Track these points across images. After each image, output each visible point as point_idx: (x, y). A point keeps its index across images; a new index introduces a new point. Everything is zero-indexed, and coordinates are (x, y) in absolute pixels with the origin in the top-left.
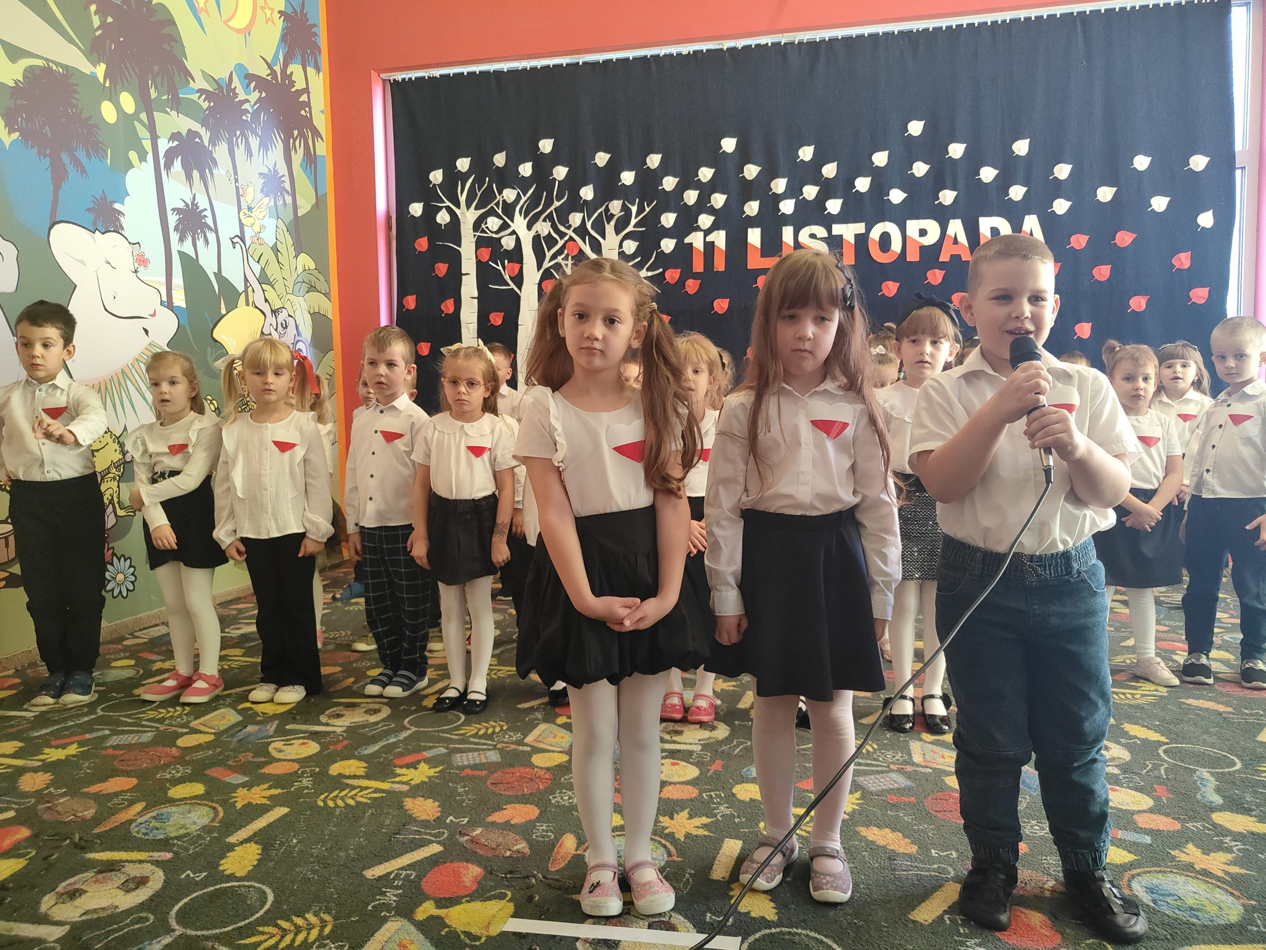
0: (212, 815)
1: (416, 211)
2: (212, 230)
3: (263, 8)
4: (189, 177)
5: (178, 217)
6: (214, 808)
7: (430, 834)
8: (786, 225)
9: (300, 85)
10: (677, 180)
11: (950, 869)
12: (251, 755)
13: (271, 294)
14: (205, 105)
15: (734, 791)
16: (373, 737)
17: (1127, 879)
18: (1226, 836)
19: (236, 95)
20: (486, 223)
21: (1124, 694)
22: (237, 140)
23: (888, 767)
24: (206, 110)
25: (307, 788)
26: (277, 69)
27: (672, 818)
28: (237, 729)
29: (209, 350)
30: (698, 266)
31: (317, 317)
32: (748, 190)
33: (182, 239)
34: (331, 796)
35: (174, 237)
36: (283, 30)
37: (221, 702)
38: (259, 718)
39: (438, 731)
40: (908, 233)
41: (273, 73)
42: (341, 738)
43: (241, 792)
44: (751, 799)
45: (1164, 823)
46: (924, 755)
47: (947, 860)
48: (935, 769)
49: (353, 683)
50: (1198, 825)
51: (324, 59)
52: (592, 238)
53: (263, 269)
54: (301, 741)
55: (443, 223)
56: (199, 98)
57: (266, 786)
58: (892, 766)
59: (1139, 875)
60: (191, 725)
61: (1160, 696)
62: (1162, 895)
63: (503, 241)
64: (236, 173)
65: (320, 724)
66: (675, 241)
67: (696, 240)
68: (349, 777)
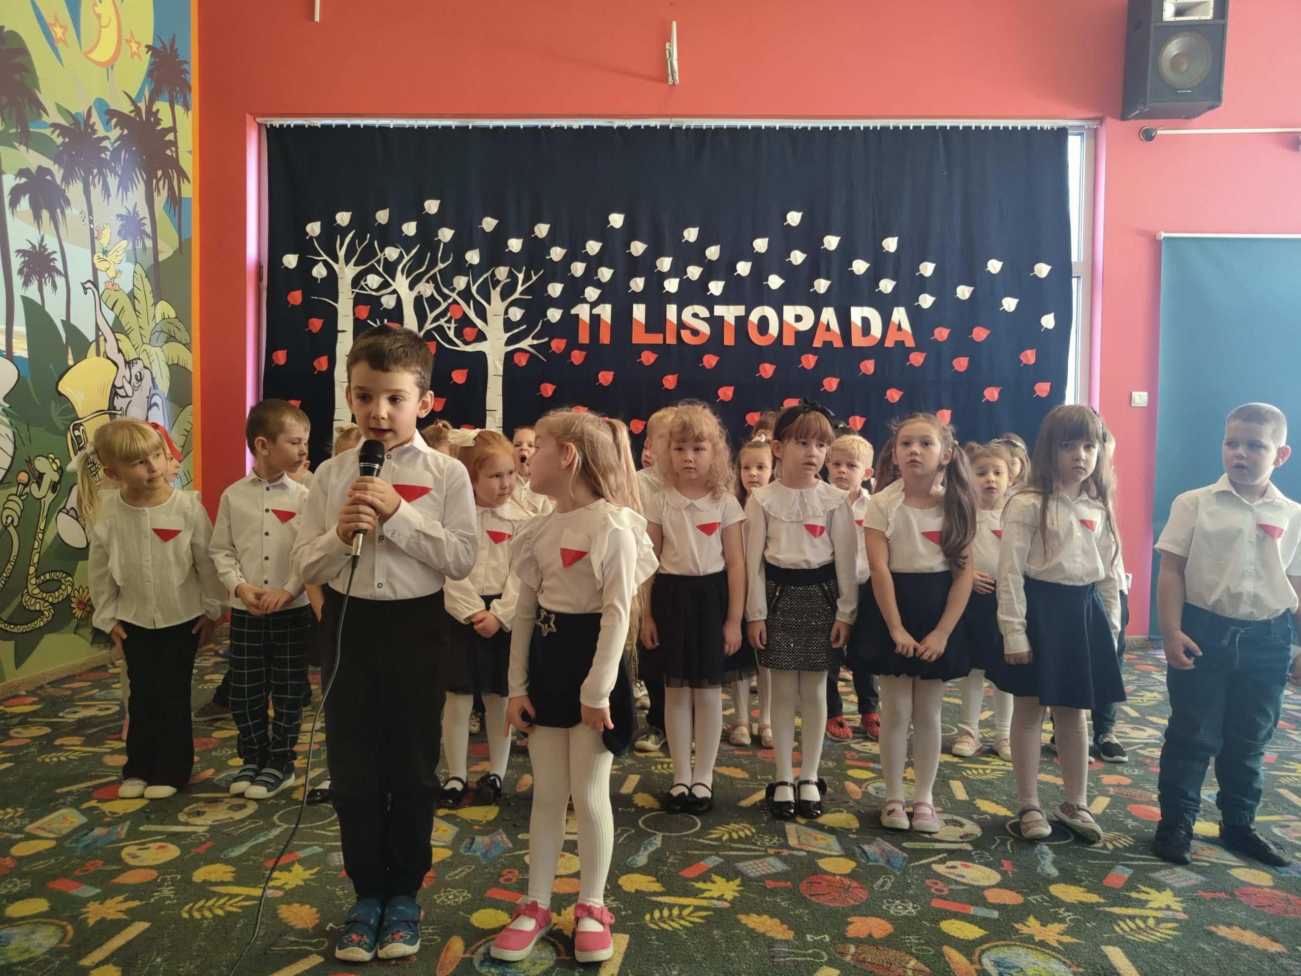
0: (60, 935)
1: (290, 263)
2: (60, 274)
3: (128, 42)
4: (37, 217)
5: (23, 259)
6: (63, 928)
7: (310, 945)
8: (670, 303)
9: (166, 123)
10: (565, 251)
11: (824, 954)
12: (101, 862)
13: (125, 344)
14: (59, 141)
15: (620, 882)
16: (240, 836)
17: (977, 954)
18: (1059, 907)
19: (94, 131)
20: (366, 280)
21: (976, 769)
22: (93, 179)
23: (766, 851)
24: (61, 145)
25: (169, 898)
26: (142, 105)
27: (559, 914)
28: (82, 833)
29: (53, 404)
30: (584, 337)
31: (177, 371)
32: (634, 266)
33: (26, 283)
34: (197, 906)
35: (17, 280)
36: (150, 65)
37: (61, 801)
38: (107, 819)
39: (311, 828)
40: (785, 318)
41: (137, 110)
42: (203, 839)
43: (93, 907)
44: (637, 890)
45: (1010, 898)
46: (799, 837)
47: (820, 944)
48: (809, 852)
49: (214, 774)
50: (1038, 897)
51: (194, 98)
52: (476, 301)
53: (117, 317)
54: (158, 844)
55: (319, 277)
56: (53, 132)
57: (121, 898)
58: (770, 851)
59: (988, 949)
60: (27, 829)
61: (1007, 771)
62: (1008, 968)
63: (384, 300)
64: (90, 212)
65: (178, 823)
66: (561, 311)
67: (583, 311)
68: (216, 884)
